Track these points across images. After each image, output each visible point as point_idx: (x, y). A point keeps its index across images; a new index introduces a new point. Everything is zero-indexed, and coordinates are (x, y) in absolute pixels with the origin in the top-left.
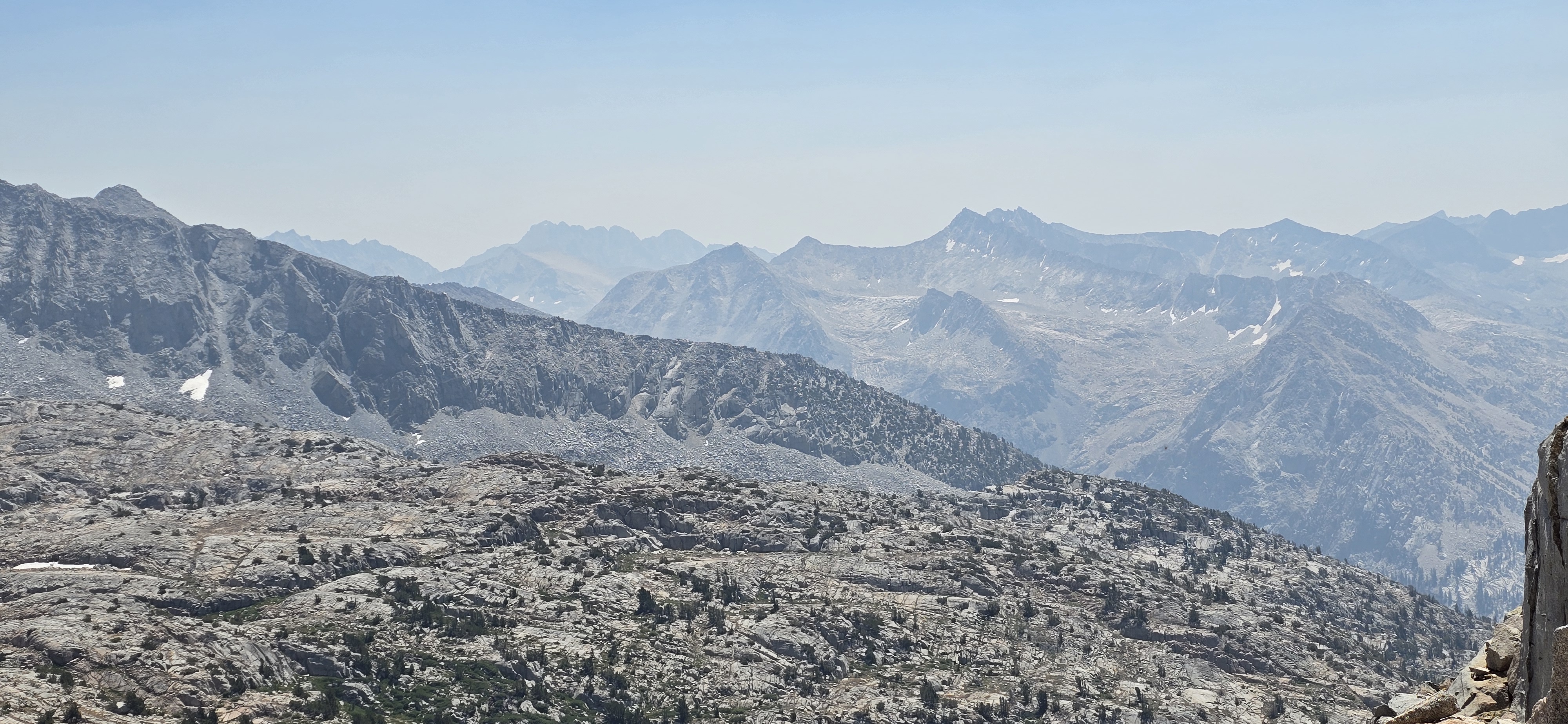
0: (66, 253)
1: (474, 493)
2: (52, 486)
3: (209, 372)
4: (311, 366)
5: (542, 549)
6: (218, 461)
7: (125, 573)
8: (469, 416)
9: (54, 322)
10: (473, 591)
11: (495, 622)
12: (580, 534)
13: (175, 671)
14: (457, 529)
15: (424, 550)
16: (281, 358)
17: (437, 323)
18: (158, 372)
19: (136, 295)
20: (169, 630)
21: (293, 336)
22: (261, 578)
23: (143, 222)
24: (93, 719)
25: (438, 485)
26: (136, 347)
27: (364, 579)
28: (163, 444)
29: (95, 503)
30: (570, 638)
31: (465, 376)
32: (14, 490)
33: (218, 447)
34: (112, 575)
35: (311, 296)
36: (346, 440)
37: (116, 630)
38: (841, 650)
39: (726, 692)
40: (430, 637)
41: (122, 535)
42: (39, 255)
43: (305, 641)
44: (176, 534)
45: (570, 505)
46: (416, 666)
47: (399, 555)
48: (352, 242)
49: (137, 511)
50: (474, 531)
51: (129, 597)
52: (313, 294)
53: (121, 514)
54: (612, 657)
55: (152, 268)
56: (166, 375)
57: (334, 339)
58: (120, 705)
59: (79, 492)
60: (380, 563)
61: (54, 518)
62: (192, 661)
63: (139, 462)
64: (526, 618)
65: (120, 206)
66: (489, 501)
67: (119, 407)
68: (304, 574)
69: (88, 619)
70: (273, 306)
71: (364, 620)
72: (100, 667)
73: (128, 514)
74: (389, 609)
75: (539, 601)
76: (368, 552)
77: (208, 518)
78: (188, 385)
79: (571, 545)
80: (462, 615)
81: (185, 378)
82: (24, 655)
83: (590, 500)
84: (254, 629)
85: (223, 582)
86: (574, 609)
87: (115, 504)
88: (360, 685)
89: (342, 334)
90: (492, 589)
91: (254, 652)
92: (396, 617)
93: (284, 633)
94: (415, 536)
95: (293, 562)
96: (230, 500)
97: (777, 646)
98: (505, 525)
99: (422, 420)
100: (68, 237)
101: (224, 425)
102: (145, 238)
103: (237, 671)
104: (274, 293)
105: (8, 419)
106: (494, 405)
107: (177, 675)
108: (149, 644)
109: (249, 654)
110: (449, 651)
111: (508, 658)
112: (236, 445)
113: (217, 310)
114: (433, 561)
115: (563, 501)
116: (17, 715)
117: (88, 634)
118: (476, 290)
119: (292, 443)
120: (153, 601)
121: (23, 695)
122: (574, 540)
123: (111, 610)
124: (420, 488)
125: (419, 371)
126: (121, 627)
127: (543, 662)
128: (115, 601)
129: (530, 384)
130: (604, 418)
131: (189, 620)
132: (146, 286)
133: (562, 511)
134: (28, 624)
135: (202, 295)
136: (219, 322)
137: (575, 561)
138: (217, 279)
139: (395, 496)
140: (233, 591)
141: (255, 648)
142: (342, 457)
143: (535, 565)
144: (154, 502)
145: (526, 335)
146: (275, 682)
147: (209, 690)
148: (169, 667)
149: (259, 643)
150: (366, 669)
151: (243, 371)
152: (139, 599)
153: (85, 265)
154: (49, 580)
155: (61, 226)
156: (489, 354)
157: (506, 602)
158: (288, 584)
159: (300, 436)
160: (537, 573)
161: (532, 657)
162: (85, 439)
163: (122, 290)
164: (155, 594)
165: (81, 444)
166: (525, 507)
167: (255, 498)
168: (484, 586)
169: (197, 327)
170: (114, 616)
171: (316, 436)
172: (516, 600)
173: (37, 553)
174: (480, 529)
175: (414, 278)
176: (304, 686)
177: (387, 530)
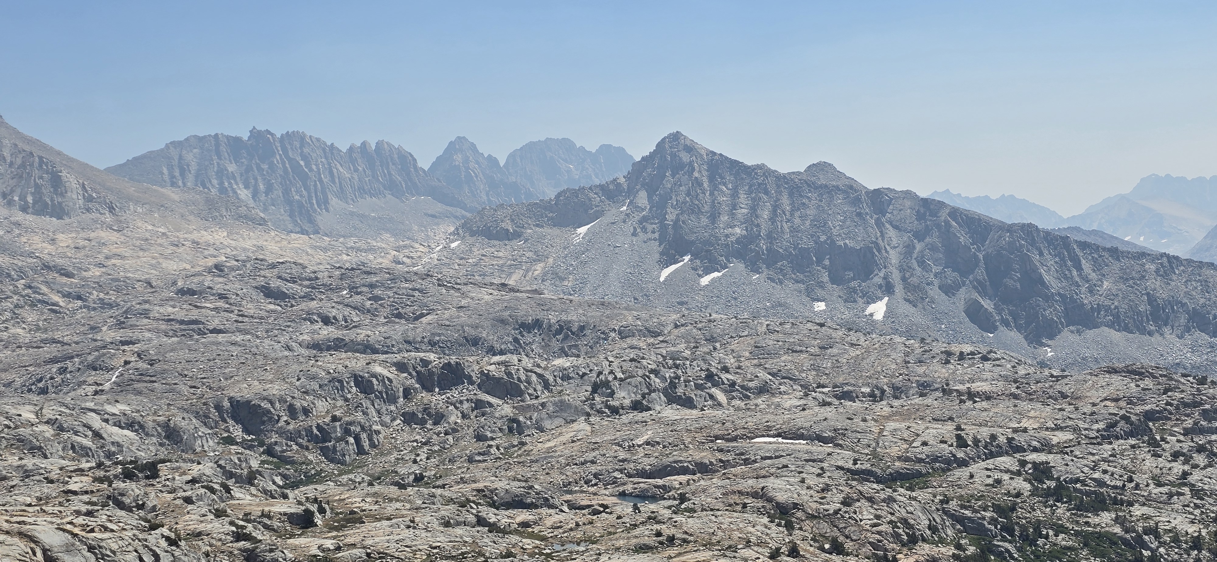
0: (784, 213)
1: (1095, 396)
2: (777, 382)
3: (886, 299)
4: (963, 294)
5: (1153, 443)
6: (894, 366)
7: (828, 448)
8: (1090, 334)
9: (776, 263)
10: (1096, 475)
11: (1115, 501)
13: (866, 524)
14: (1081, 425)
15: (1055, 440)
16: (940, 288)
17: (1063, 259)
18: (850, 299)
19: (833, 242)
20: (861, 493)
21: (949, 271)
22: (928, 456)
23: (837, 188)
24: (808, 556)
25: (1066, 389)
26: (833, 280)
27: (1005, 461)
28: (854, 352)
29: (806, 395)
30: (1180, 518)
31: (1085, 301)
32: (751, 384)
33: (894, 355)
34: (819, 449)
35: (962, 239)
36: (991, 351)
37: (823, 490)
40: (1061, 510)
41: (825, 419)
42: (766, 214)
43: (963, 507)
44: (864, 420)
45: (1177, 408)
46: (1051, 533)
47: (1035, 443)
48: (993, 197)
49: (836, 402)
50: (1096, 426)
51: (832, 466)
52: (963, 238)
53: (825, 404)
55: (844, 222)
56: (855, 301)
57: (980, 273)
58: (827, 546)
59: (795, 387)
60: (1020, 449)
61: (778, 405)
62: (878, 517)
63: (837, 366)
64: (1142, 499)
65: (821, 177)
66: (1108, 403)
67: (822, 325)
68: (960, 455)
69: (803, 481)
70: (933, 248)
71: (1008, 494)
72: (812, 517)
73: (829, 404)
74: (1028, 486)
75: (1152, 486)
76: (1010, 440)
77: (887, 409)
78: (871, 308)
79: (1179, 441)
80: (1088, 494)
81: (869, 303)
82: (760, 505)
83: (1196, 404)
84: (924, 495)
85: (899, 458)
86: (1183, 494)
87: (820, 397)
88: (1006, 545)
89: (986, 269)
90: (1112, 475)
91: (924, 513)
92: (1034, 492)
93: (946, 500)
94: (1047, 429)
95: (952, 445)
96: (903, 396)
98: (1122, 423)
99: (1051, 337)
100: (785, 201)
101: (897, 339)
102: (839, 199)
103: (910, 526)
104: (934, 239)
105: (746, 333)
106: (1111, 325)
107: (868, 527)
108: (847, 502)
109: (921, 515)
110: (1077, 522)
111: (1127, 532)
112: (907, 354)
114: (1062, 449)
115: (1171, 405)
116: (756, 548)
117: (803, 492)
118: (1094, 232)
119: (949, 354)
120: (848, 470)
121: (759, 534)
122: (1182, 438)
123: (819, 475)
124: (1050, 391)
125: (1048, 298)
126: (826, 489)
127: (1157, 536)
128: (822, 469)
129: (1142, 308)
130: (1207, 337)
131: (875, 486)
132: (840, 235)
133: (1171, 413)
134: (762, 483)
135: (880, 241)
136: (893, 261)
137: (1183, 455)
138: (891, 228)
139: (1030, 397)
140: (907, 465)
141: (924, 510)
142: (988, 365)
143: (1149, 456)
144: (847, 396)
145: (1137, 268)
146: (940, 537)
147: (891, 540)
148: (861, 520)
149: (927, 507)
150: (1011, 533)
151: (911, 298)
152: (837, 468)
153: (797, 221)
154: (776, 450)
155: (780, 193)
156: (1106, 284)
157: (1124, 486)
158: (948, 462)
159: (956, 348)
160: (1150, 463)
161: (1147, 531)
162: (799, 348)
163: (823, 238)
164: (850, 465)
165: (796, 352)
166: (1139, 409)
167: (922, 395)
168: (1105, 472)
169: (877, 265)
170: (821, 480)
171: (967, 348)
172: (1133, 485)
173: (767, 431)
174: (1101, 426)
175: (1043, 224)
176: (963, 542)
177: (1025, 424)
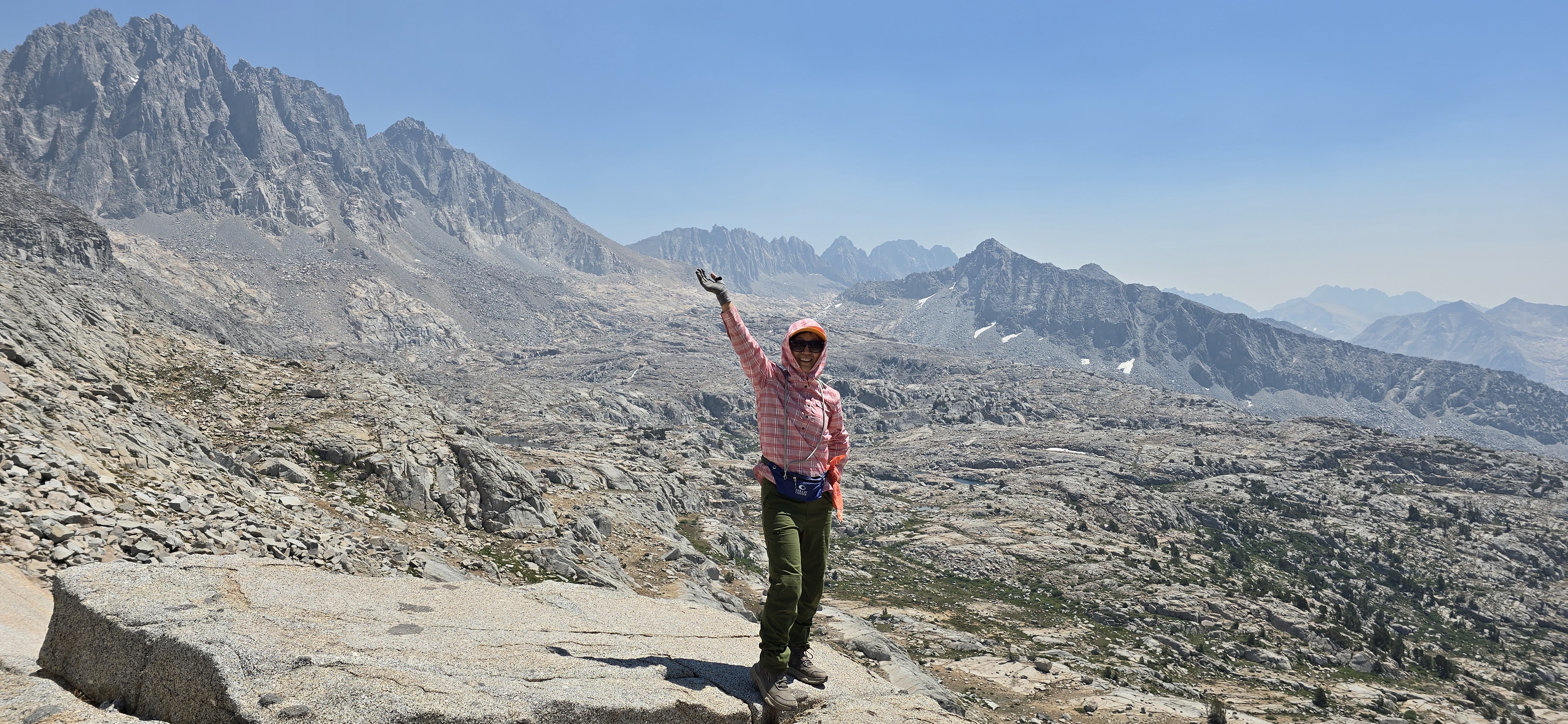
0: (1064, 296)
1: (1297, 437)
2: (1061, 411)
3: (1133, 360)
4: (1189, 360)
5: (1341, 474)
6: (1143, 406)
7: (1102, 459)
9: (1056, 330)
10: (1299, 493)
11: (1313, 512)
12: (1366, 468)
13: (1132, 512)
14: (1287, 456)
15: (1267, 466)
16: (1172, 355)
17: (1264, 340)
18: (1107, 358)
19: (1099, 319)
20: (1128, 491)
21: (1179, 343)
22: (1174, 470)
23: (1103, 282)
24: (1092, 530)
25: (1275, 431)
26: (1096, 345)
27: (1231, 478)
28: (1114, 395)
29: (1082, 421)
30: (1362, 528)
31: (1279, 371)
32: (1043, 411)
33: (1143, 399)
34: (1096, 459)
35: (1191, 323)
36: (1214, 401)
37: (1101, 487)
38: (1558, 562)
39: (1472, 576)
40: (1273, 515)
41: (1098, 439)
43: (1200, 507)
44: (1128, 442)
45: (1359, 450)
46: (1265, 530)
47: (1252, 467)
49: (1104, 427)
50: (1298, 459)
51: (1106, 471)
52: (1192, 321)
53: (1096, 428)
54: (1391, 543)
55: (1106, 305)
56: (1111, 360)
57: (1203, 346)
58: (1105, 525)
59: (1073, 415)
60: (1241, 470)
61: (1062, 427)
62: (1141, 509)
63: (1102, 403)
64: (1332, 512)
65: (1091, 274)
66: (1307, 443)
68: (1198, 471)
69: (1086, 480)
70: (1169, 327)
71: (1234, 500)
72: (1094, 505)
73: (1100, 428)
74: (1248, 496)
75: (1340, 504)
77: (1142, 435)
78: (1123, 365)
79: (1361, 474)
80: (1292, 505)
81: (1121, 362)
82: (1058, 494)
83: (1373, 449)
84: (1172, 496)
85: (1153, 470)
86: (1364, 512)
87: (1092, 423)
88: (1233, 536)
90: (1310, 493)
91: (1173, 509)
92: (1253, 501)
93: (1188, 501)
94: (1261, 458)
95: (1191, 464)
96: (1151, 427)
97: (1511, 554)
98: (1318, 458)
99: (1252, 394)
100: (1065, 289)
101: (1146, 388)
102: (1104, 290)
103: (1164, 517)
104: (1170, 320)
106: (1296, 389)
107: (1133, 514)
108: (1118, 496)
109: (1171, 509)
110: (1285, 525)
111: (1322, 534)
112: (1153, 399)
113: (1139, 328)
114: (1273, 473)
115: (1355, 448)
116: (1057, 523)
117: (1087, 487)
118: (1286, 323)
119: (1183, 400)
120: (1118, 475)
121: (1059, 513)
122: (1363, 471)
123: (1098, 477)
124: (1263, 431)
125: (1251, 366)
126: (1103, 486)
127: (1345, 539)
128: (1099, 472)
129: (1320, 378)
130: (1369, 401)
131: (1137, 487)
132: (1104, 314)
133: (1354, 454)
134: (1057, 478)
135: (1131, 320)
136: (1140, 334)
137: (1365, 484)
138: (1140, 312)
139: (1248, 434)
140: (1159, 475)
141: (1173, 507)
142: (1211, 410)
143: (1338, 483)
144: (1112, 424)
145: (1319, 349)
146: (1185, 526)
148: (1129, 510)
149: (1176, 504)
150: (1236, 527)
151: (1152, 360)
152: (1109, 473)
153: (1073, 303)
154: (1065, 457)
155: (1062, 283)
156: (1295, 360)
157: (1319, 502)
158: (1189, 475)
159: (1188, 397)
160: (1339, 487)
161: (1337, 535)
162: (1075, 389)
163: (1091, 316)
164: (1118, 471)
165: (1073, 391)
166: (1329, 449)
167: (1166, 427)
168: (1305, 491)
169: (1128, 336)
170: (1099, 480)
171: (1197, 397)
172: (1326, 502)
173: (1058, 444)
174: (1302, 458)
175: (1251, 315)
177: (1245, 453)
